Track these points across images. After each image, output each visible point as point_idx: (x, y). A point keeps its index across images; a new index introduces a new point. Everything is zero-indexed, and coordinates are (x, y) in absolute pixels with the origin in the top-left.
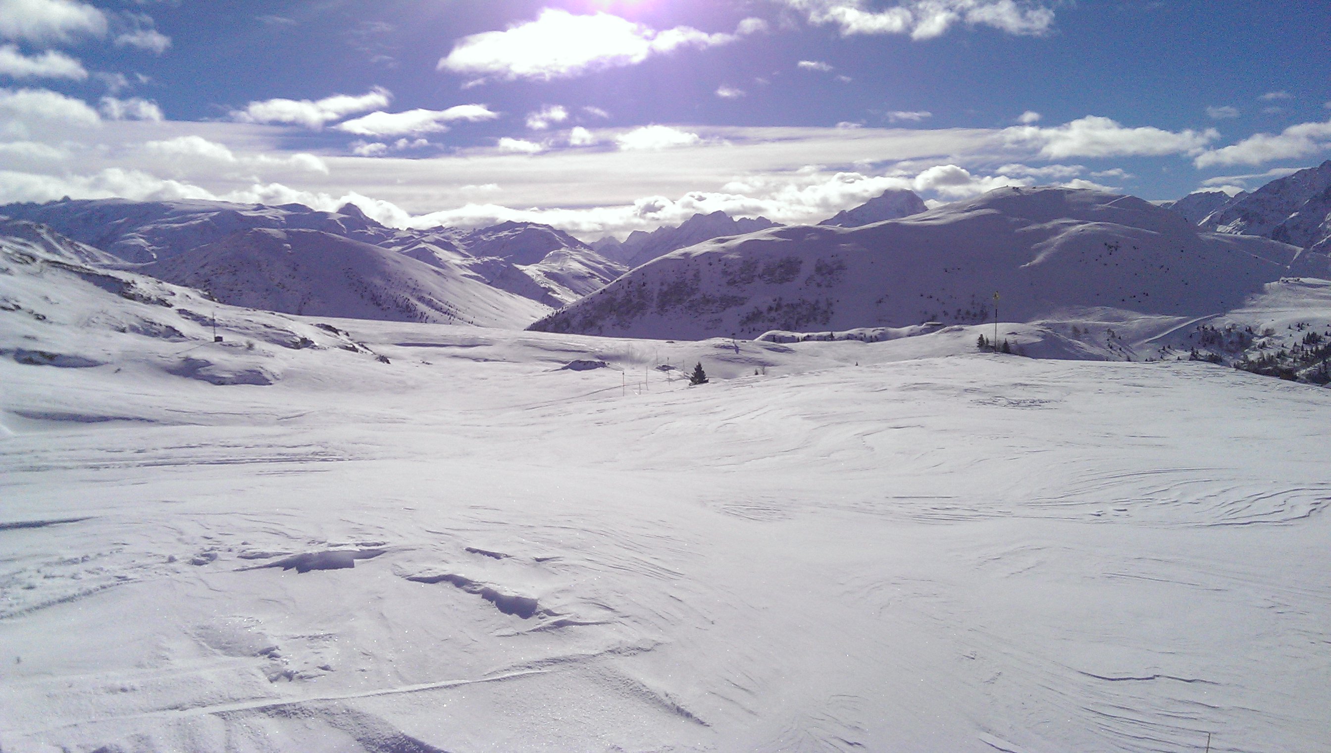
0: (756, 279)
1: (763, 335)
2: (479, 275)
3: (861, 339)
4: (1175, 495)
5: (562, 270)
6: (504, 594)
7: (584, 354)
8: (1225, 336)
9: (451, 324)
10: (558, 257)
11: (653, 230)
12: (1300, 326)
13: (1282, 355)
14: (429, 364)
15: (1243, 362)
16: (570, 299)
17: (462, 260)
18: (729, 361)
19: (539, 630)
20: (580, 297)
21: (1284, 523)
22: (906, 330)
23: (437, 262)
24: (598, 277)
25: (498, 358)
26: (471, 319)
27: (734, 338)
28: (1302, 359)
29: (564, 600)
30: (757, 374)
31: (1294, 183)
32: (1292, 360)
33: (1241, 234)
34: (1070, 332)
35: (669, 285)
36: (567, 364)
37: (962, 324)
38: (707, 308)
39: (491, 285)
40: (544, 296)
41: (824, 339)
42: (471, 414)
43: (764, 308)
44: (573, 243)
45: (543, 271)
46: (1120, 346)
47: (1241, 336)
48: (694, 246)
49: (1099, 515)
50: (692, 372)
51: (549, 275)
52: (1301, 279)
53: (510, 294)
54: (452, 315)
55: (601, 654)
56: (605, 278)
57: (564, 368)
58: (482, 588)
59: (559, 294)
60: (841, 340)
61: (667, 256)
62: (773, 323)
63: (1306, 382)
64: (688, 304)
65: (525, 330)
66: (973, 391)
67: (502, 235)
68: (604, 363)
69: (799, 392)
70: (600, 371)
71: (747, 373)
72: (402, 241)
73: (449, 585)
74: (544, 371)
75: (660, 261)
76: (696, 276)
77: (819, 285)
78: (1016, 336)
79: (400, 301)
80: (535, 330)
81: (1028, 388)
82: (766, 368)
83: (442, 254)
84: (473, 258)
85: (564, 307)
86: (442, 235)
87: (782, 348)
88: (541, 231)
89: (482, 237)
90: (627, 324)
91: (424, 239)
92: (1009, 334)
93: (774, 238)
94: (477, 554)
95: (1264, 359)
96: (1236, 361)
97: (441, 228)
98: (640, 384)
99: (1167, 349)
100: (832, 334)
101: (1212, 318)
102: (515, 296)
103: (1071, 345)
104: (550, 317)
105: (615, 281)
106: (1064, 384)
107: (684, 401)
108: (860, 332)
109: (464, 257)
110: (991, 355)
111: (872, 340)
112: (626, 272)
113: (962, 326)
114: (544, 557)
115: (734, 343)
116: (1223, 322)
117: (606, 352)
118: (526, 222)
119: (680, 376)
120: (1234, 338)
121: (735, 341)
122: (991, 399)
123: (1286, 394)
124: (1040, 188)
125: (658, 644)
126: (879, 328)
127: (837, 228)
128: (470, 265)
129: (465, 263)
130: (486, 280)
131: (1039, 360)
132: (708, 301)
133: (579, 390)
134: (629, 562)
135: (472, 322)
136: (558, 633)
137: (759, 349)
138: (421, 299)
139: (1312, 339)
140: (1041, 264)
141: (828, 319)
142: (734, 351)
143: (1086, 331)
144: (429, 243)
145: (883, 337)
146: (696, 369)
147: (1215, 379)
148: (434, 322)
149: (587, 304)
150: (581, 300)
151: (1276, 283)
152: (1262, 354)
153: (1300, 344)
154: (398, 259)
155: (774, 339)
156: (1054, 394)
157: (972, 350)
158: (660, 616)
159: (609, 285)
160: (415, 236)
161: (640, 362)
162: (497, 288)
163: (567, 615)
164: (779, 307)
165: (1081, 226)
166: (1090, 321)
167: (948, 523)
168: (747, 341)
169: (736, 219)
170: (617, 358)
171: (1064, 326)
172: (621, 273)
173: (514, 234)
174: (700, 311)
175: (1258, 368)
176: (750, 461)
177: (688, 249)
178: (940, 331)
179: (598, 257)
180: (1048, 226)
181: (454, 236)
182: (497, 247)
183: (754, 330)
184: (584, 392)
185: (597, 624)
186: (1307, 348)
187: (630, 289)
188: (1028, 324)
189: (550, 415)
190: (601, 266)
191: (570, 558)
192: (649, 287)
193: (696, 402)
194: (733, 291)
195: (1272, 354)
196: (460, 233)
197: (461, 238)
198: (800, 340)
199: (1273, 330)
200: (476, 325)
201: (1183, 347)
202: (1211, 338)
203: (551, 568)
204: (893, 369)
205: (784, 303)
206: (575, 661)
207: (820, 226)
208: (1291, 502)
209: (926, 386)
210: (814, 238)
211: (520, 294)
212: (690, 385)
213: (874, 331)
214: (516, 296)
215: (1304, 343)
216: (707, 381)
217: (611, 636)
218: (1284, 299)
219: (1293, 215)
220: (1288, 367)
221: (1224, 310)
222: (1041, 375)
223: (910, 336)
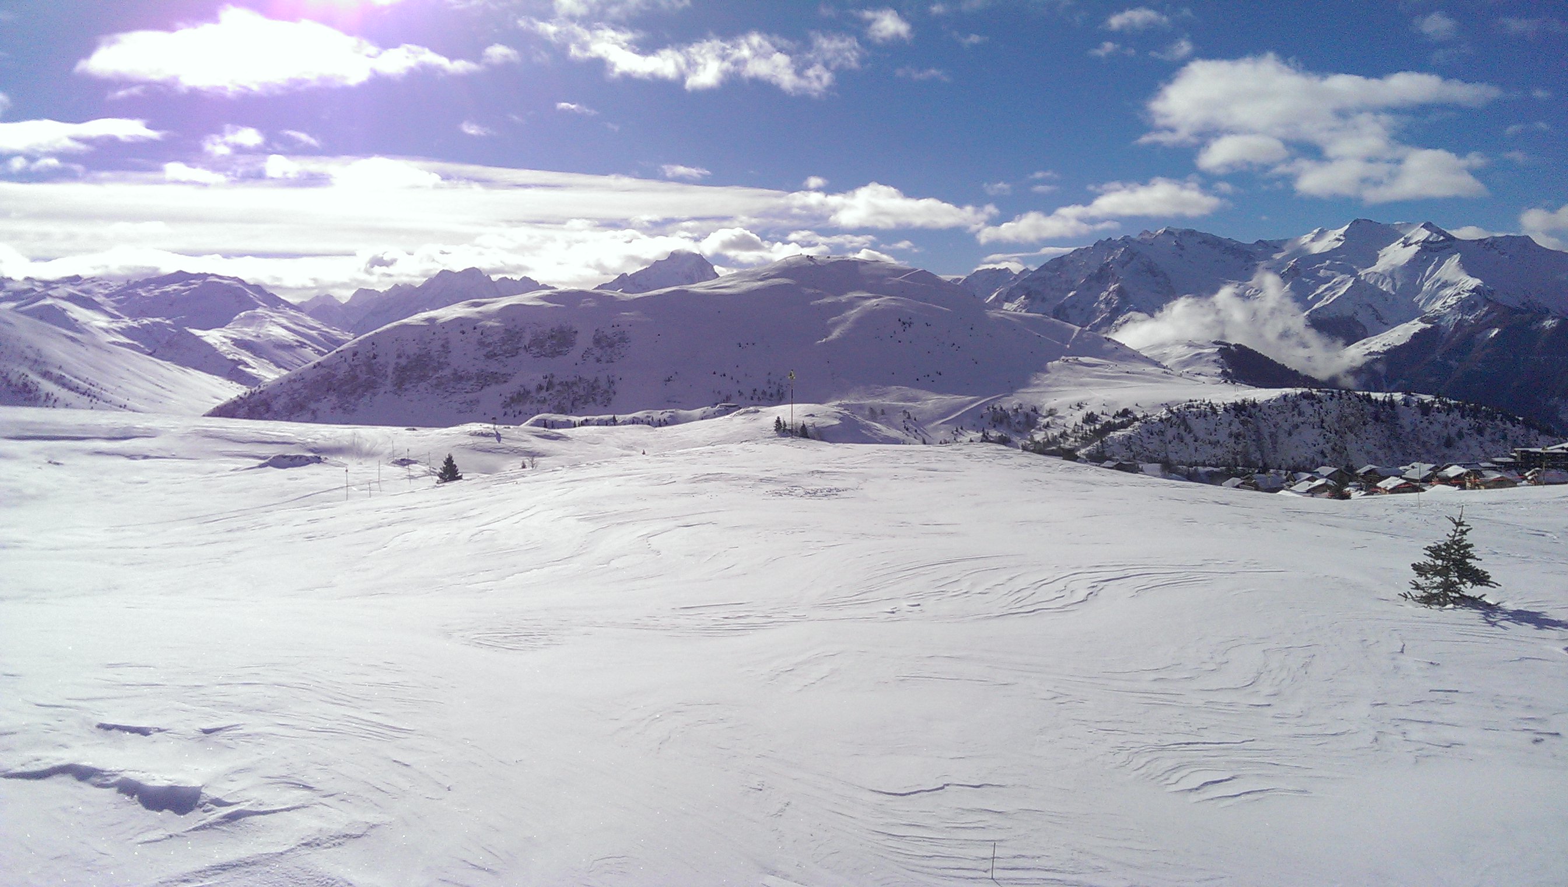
0: (521, 351)
1: (531, 419)
2: (136, 343)
3: (649, 424)
4: (965, 586)
5: (258, 336)
6: (150, 784)
7: (292, 446)
8: (1013, 415)
9: (92, 408)
10: (252, 320)
11: (387, 289)
12: (1080, 406)
13: (1064, 435)
14: (58, 464)
15: (1029, 443)
16: (269, 374)
17: (109, 322)
18: (490, 451)
19: (203, 827)
20: (285, 372)
21: (1063, 609)
22: (698, 412)
23: (72, 325)
24: (310, 346)
25: (164, 454)
26: (124, 401)
27: (495, 424)
28: (1082, 438)
29: (244, 782)
30: (524, 467)
31: (1072, 261)
32: (1073, 439)
33: (1026, 312)
34: (867, 413)
35: (408, 357)
36: (267, 461)
37: (758, 405)
38: (459, 386)
39: (153, 356)
40: (233, 371)
41: (606, 423)
42: (123, 531)
43: (532, 387)
44: (274, 301)
45: (231, 338)
46: (915, 428)
47: (1027, 415)
48: (440, 310)
49: (893, 612)
50: (440, 466)
51: (241, 344)
52: (1080, 359)
53: (182, 368)
54: (95, 397)
55: (291, 850)
56: (320, 348)
57: (261, 466)
58: (118, 778)
59: (254, 368)
60: (625, 425)
61: (403, 321)
62: (542, 405)
63: (1086, 462)
64: (435, 382)
65: (204, 416)
66: (769, 480)
67: (169, 289)
68: (319, 458)
69: (574, 488)
70: (314, 468)
71: (513, 465)
72: (17, 295)
73: (68, 779)
74: (233, 470)
75: (395, 327)
76: (445, 346)
77: (598, 360)
78: (813, 418)
79: (14, 378)
80: (220, 416)
81: (825, 476)
82: (535, 459)
83: (77, 313)
84: (127, 319)
85: (262, 386)
86: (79, 288)
87: (555, 435)
88: (226, 285)
89: (140, 291)
90: (352, 407)
91: (50, 292)
92: (807, 416)
93: (542, 303)
94: (114, 732)
95: (1048, 440)
96: (1023, 442)
97: (77, 278)
98: (369, 484)
99: (960, 430)
100: (614, 418)
101: (1002, 397)
102: (188, 370)
103: (869, 428)
104: (241, 398)
105: (335, 351)
106: (861, 470)
107: (428, 504)
108: (646, 415)
109: (111, 317)
110: (788, 440)
111: (660, 424)
112: (349, 341)
113: (758, 408)
114: (215, 727)
115: (494, 429)
116: (1009, 403)
117: (321, 443)
118: (205, 273)
119: (425, 471)
120: (1021, 418)
121: (497, 426)
122: (787, 489)
123: (1064, 475)
124: (835, 258)
125: (374, 826)
126: (668, 410)
127: (618, 293)
128: (121, 328)
129: (114, 325)
130: (147, 350)
131: (837, 444)
132: (461, 378)
133: (284, 494)
134: (338, 722)
135: (125, 406)
136: (231, 829)
137: (527, 436)
138: (46, 375)
139: (1090, 418)
140: (838, 340)
141: (609, 400)
142: (494, 440)
143: (883, 412)
144: (57, 297)
145: (673, 421)
146: (445, 463)
147: (1006, 462)
148: (67, 406)
149: (295, 381)
150: (285, 376)
151: (1057, 362)
152: (1046, 434)
153: (1080, 424)
154: (10, 319)
155: (545, 424)
156: (852, 482)
157: (769, 434)
158: (378, 789)
159: (326, 356)
160: (36, 289)
161: (370, 454)
162: (162, 360)
163: (245, 803)
164: (550, 386)
165: (875, 300)
166: (887, 402)
167: (739, 634)
168: (511, 427)
169: (495, 278)
170: (339, 450)
171: (861, 407)
172: (343, 342)
173: (187, 288)
174: (449, 389)
175: (1041, 449)
176: (513, 575)
177: (433, 314)
178: (735, 413)
179: (310, 321)
180: (843, 299)
181: (97, 290)
182: (167, 304)
183: (520, 413)
184: (291, 497)
185: (288, 810)
186: (1087, 428)
187: (356, 363)
188: (826, 405)
189: (239, 529)
190: (314, 333)
191: (254, 724)
192: (381, 360)
193: (443, 505)
194: (493, 366)
195: (1055, 434)
196: (107, 286)
197: (107, 292)
198: (577, 425)
199: (1055, 410)
200: (130, 410)
201: (974, 428)
202: (1000, 419)
203: (225, 741)
204: (682, 458)
205: (556, 381)
206: (254, 863)
207: (597, 291)
208: (1071, 586)
209: (718, 477)
210: (592, 304)
211: (196, 368)
212: (438, 483)
213: (662, 414)
214: (191, 371)
215: (1083, 422)
216: (460, 478)
217: (307, 824)
218: (1065, 378)
219: (1071, 294)
220: (1070, 447)
221: (1011, 390)
222: (838, 462)
223: (702, 419)
